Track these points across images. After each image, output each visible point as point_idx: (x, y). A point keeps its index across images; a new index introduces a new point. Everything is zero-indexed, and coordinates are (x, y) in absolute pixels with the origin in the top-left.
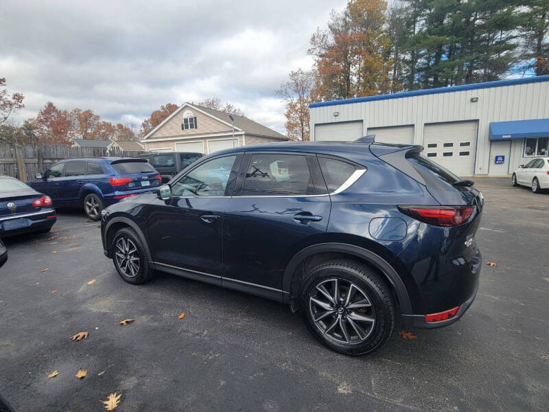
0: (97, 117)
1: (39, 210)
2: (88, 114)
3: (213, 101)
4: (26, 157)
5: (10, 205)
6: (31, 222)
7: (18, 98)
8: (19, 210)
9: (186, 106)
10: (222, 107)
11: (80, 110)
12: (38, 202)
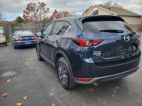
0: (69, 13)
1: (33, 40)
2: (67, 12)
3: (109, 3)
4: (40, 26)
5: (27, 38)
6: (31, 43)
7: (48, 9)
8: (29, 40)
9: (95, 6)
10: (112, 5)
11: (64, 12)
12: (33, 38)
